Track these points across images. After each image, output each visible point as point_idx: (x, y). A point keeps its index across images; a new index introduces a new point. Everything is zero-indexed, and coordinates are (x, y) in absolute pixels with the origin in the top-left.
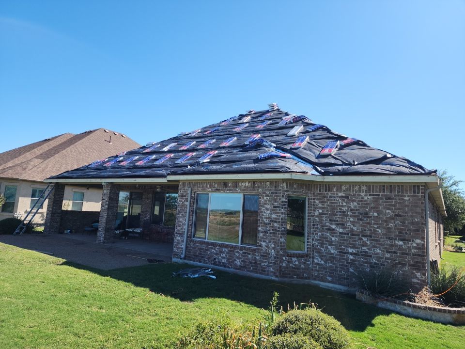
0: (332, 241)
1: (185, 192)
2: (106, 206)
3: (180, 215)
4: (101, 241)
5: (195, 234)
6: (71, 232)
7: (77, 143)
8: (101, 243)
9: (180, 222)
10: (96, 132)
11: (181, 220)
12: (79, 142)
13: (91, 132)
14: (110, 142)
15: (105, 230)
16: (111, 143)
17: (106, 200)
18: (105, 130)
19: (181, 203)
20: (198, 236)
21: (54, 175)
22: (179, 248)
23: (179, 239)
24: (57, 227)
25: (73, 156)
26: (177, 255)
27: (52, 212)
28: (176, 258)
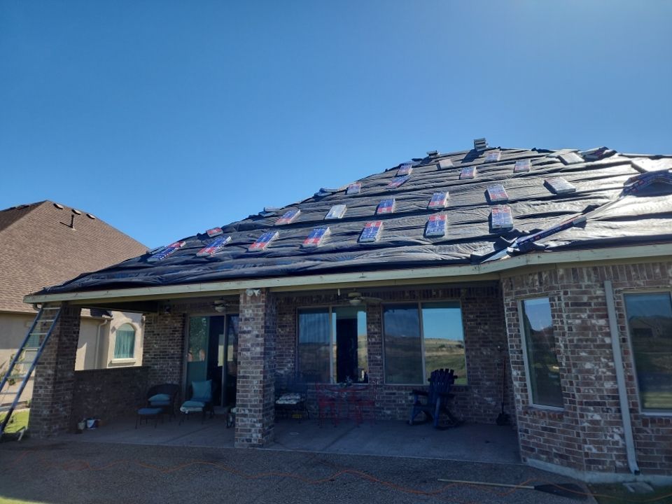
1: (584, 293)
2: (259, 349)
3: (583, 354)
4: (254, 442)
5: (643, 401)
7: (11, 227)
8: (254, 446)
9: (589, 371)
10: (40, 207)
11: (588, 366)
12: (15, 224)
13: (25, 209)
14: (71, 226)
15: (263, 411)
16: (74, 229)
17: (256, 332)
18: (55, 205)
19: (578, 322)
20: (655, 405)
21: (49, 284)
22: (604, 443)
23: (597, 417)
24: (66, 417)
25: (11, 253)
26: (598, 462)
27: (55, 379)
28: (599, 470)
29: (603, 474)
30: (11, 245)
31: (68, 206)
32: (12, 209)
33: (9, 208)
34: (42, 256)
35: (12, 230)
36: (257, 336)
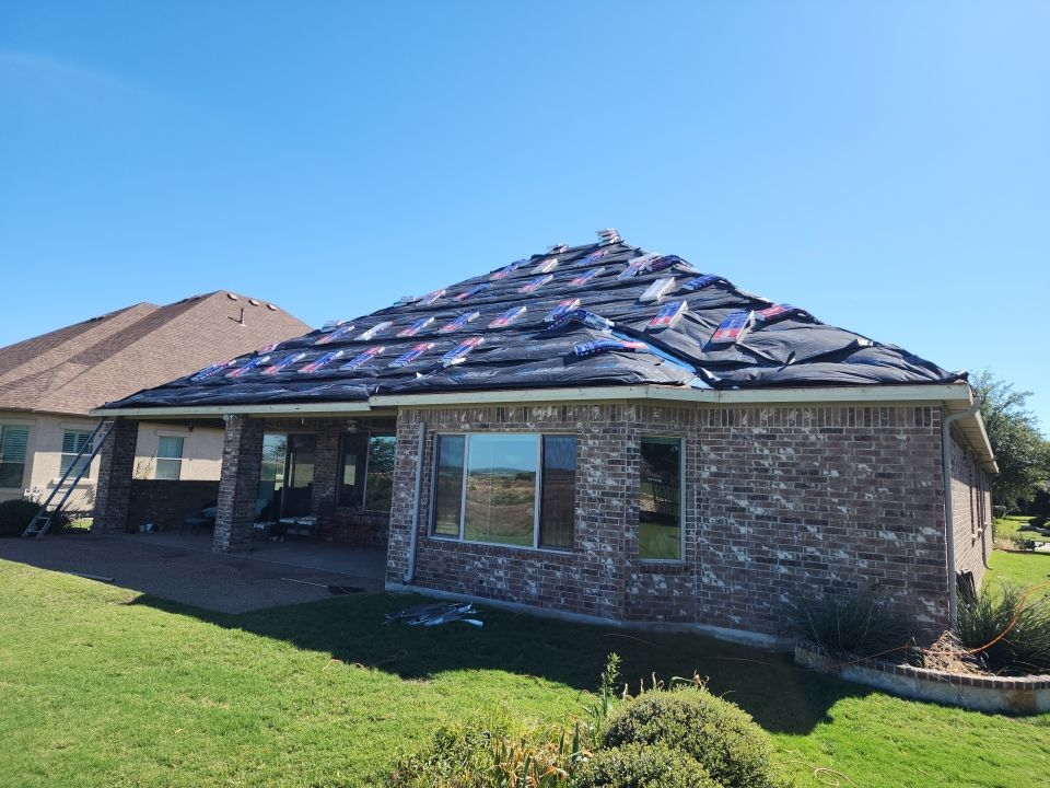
0: (740, 536)
1: (411, 432)
2: (234, 469)
3: (401, 485)
5: (435, 526)
6: (155, 528)
8: (223, 551)
9: (402, 500)
10: (209, 299)
11: (403, 495)
13: (196, 300)
14: (240, 322)
15: (233, 522)
16: (243, 325)
17: (233, 454)
18: (228, 296)
19: (403, 457)
20: (441, 531)
21: (114, 399)
22: (400, 559)
23: (400, 538)
24: (122, 518)
25: (156, 356)
26: (395, 575)
27: (110, 484)
28: (394, 582)
29: (396, 585)
30: (159, 347)
31: (246, 296)
32: (185, 301)
33: (181, 299)
34: (191, 358)
35: (165, 330)
36: (234, 457)
